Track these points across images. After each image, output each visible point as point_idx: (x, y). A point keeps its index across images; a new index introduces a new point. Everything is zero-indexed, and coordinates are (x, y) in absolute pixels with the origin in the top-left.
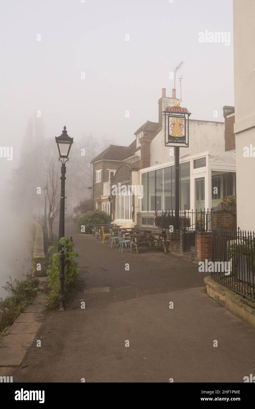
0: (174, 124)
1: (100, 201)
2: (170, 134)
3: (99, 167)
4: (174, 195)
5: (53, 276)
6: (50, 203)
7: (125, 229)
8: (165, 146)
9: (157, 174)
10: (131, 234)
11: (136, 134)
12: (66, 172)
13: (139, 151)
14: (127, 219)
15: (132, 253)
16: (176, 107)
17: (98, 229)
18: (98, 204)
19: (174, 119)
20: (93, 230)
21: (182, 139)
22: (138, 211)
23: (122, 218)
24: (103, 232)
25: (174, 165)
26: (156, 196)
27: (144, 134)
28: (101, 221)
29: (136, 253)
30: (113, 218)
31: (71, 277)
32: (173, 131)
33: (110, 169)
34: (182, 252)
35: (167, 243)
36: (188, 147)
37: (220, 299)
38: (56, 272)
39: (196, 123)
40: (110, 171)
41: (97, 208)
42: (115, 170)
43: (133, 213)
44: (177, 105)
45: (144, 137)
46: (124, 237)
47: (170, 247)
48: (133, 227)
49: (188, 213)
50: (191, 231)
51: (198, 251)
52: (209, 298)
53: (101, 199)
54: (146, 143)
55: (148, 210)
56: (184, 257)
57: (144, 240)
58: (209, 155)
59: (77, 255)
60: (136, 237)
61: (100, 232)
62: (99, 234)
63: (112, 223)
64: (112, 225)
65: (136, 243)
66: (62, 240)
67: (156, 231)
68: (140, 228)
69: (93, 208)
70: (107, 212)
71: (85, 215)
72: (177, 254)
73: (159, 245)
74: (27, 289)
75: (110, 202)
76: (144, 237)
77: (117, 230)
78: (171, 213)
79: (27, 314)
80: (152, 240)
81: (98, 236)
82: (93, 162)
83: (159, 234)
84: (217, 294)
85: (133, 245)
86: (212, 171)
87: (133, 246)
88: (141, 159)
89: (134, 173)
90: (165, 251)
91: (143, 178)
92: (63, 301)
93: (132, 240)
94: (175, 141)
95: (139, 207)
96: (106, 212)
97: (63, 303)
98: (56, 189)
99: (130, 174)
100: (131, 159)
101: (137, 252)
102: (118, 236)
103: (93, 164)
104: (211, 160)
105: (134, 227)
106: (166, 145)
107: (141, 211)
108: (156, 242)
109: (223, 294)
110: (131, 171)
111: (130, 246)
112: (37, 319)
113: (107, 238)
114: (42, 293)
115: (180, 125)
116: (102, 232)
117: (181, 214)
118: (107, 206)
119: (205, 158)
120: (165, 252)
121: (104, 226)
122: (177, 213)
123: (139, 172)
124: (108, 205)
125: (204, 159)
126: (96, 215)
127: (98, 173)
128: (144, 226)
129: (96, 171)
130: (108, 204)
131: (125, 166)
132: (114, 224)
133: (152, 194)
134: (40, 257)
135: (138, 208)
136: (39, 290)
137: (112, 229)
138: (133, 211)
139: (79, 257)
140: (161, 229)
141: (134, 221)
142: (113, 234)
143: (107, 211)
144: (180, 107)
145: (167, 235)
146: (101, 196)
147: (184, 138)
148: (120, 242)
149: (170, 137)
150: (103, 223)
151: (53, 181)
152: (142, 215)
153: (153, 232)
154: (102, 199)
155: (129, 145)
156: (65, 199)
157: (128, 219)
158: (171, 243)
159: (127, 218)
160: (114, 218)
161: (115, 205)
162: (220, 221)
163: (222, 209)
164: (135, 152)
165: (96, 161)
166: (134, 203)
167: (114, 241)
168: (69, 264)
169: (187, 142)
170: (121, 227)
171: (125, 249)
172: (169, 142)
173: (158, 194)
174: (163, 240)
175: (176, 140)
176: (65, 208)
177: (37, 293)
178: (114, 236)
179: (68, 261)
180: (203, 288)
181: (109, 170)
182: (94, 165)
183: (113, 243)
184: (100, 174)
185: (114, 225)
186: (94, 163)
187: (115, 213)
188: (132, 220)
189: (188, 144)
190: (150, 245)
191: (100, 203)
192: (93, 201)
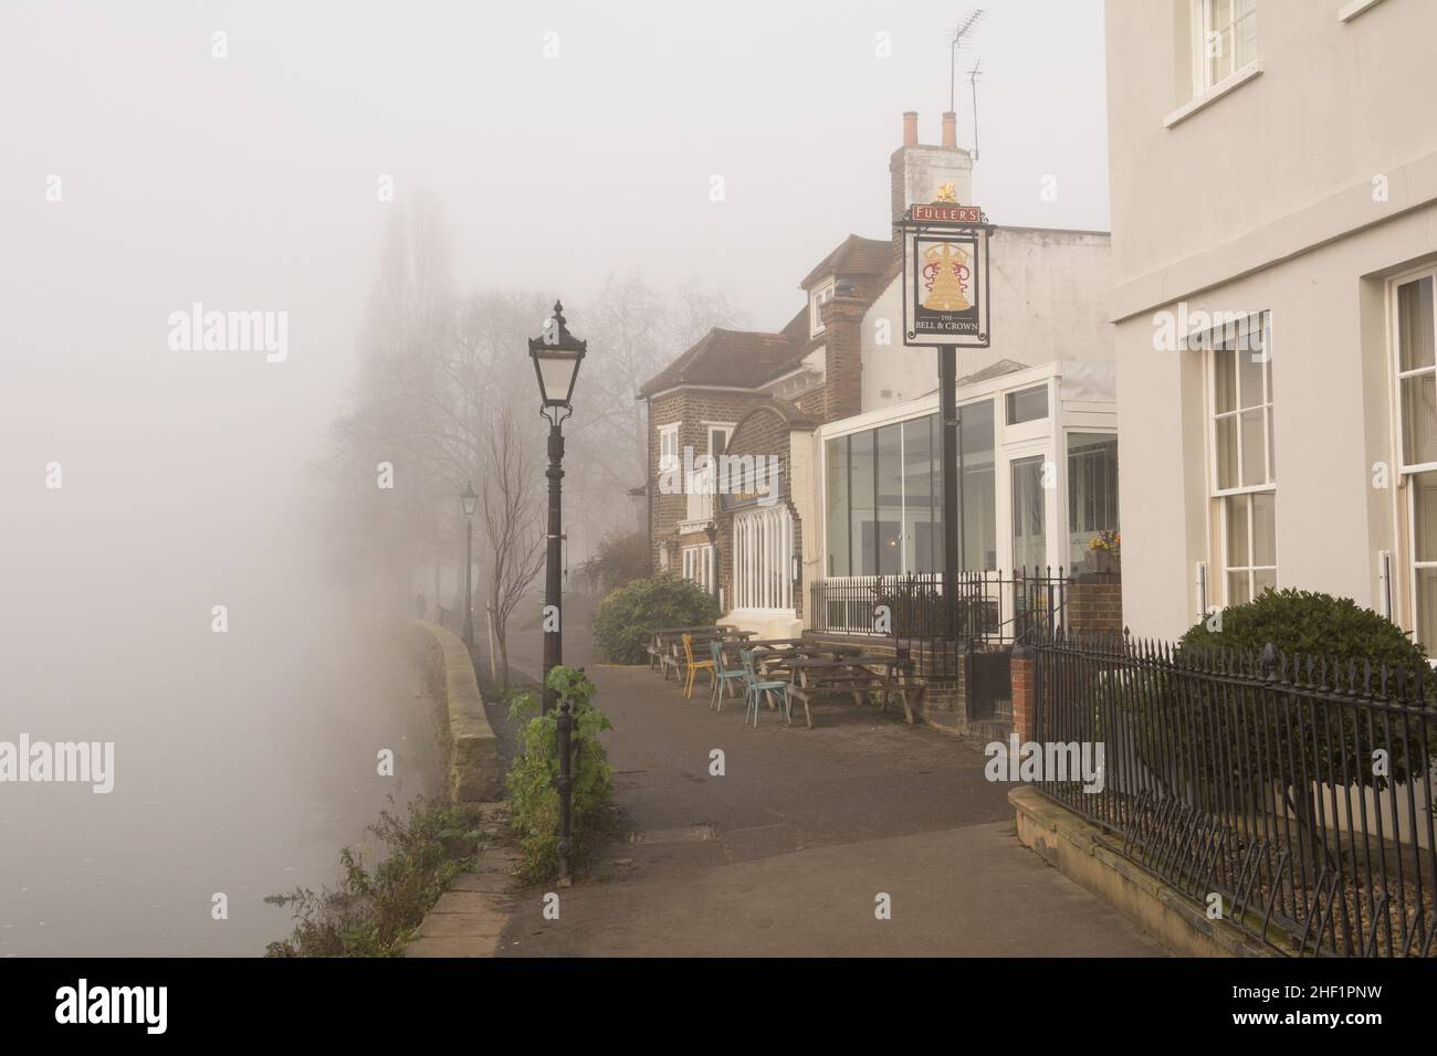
0: (934, 266)
1: (677, 542)
2: (920, 303)
3: (671, 414)
4: (938, 518)
5: (531, 788)
6: (498, 553)
7: (766, 644)
8: (906, 344)
9: (882, 441)
10: (788, 661)
11: (809, 284)
12: (563, 452)
13: (817, 351)
14: (776, 606)
15: (791, 726)
16: (943, 203)
17: (671, 643)
18: (669, 553)
19: (932, 248)
20: (651, 651)
21: (967, 319)
22: (814, 579)
23: (759, 603)
24: (689, 657)
25: (938, 410)
26: (877, 523)
27: (837, 289)
28: (680, 615)
29: (806, 725)
30: (725, 605)
31: (587, 792)
32: (931, 290)
33: (710, 420)
34: (965, 719)
35: (914, 690)
36: (988, 346)
37: (1048, 845)
38: (541, 776)
39: (1037, 239)
40: (713, 427)
41: (666, 569)
42: (731, 424)
43: (798, 583)
44: (947, 197)
45: (838, 298)
46: (764, 672)
47: (927, 704)
48: (798, 636)
49: (986, 582)
50: (996, 646)
51: (1015, 713)
52: (1021, 848)
53: (677, 532)
54: (844, 320)
55: (851, 575)
56: (971, 736)
57: (837, 681)
58: (1058, 378)
59: (605, 724)
60: (803, 668)
61: (675, 654)
62: (673, 663)
63: (720, 623)
64: (723, 629)
65: (806, 692)
66: (556, 675)
67: (877, 650)
68: (821, 639)
69: (650, 568)
70: (703, 584)
71: (621, 594)
72: (951, 729)
73: (890, 700)
74: (447, 835)
75: (715, 546)
76: (835, 668)
77: (739, 645)
78: (928, 583)
79: (463, 895)
80: (868, 681)
81: (670, 669)
82: (646, 393)
83: (888, 658)
84: (1039, 831)
85: (793, 697)
86: (1069, 434)
87: (796, 702)
88: (827, 383)
89: (798, 441)
90: (910, 717)
91: (830, 458)
92: (568, 858)
93: (790, 682)
94: (940, 326)
95: (817, 561)
96: (700, 582)
97: (568, 865)
98: (517, 500)
99: (783, 442)
100: (789, 383)
101: (810, 725)
102: (742, 668)
103: (649, 401)
104: (1065, 393)
105: (800, 637)
106: (909, 341)
107: (826, 578)
108: (877, 689)
109: (1052, 828)
110: (787, 433)
111: (783, 705)
112: (495, 906)
113: (703, 678)
114: (495, 844)
115: (959, 267)
116: (685, 655)
117: (965, 586)
118: (700, 560)
119: (1045, 386)
120: (907, 723)
121: (692, 632)
122: (951, 583)
123: (815, 433)
124: (707, 557)
125: (1042, 390)
126: (661, 594)
127: (665, 437)
128: (836, 632)
129: (659, 427)
130: (707, 551)
131: (768, 411)
132: (729, 626)
133: (863, 516)
134: (477, 736)
135: (813, 567)
136: (484, 837)
137: (720, 644)
138: (795, 577)
139: (611, 727)
140: (895, 641)
141: (799, 614)
142: (726, 663)
143: (700, 579)
144: (956, 206)
145: (914, 662)
146: (681, 523)
147: (971, 315)
148: (751, 687)
149: (921, 312)
150: (689, 625)
151: (505, 475)
152: (829, 593)
153: (867, 654)
154: (682, 532)
155: (783, 327)
156: (563, 541)
157: (781, 607)
158: (928, 690)
159: (776, 603)
160: (729, 606)
161: (732, 556)
162: (1091, 609)
163: (1099, 568)
164: (805, 356)
165: (659, 391)
166: (801, 548)
167: (730, 687)
168: (579, 752)
169: (983, 330)
170: (752, 638)
171: (766, 715)
172: (919, 331)
173: (885, 516)
174: (902, 681)
175: (944, 322)
176: (563, 573)
177: (479, 846)
178: (728, 670)
179: (579, 743)
180: (1007, 825)
181: (706, 426)
182: (649, 406)
183: (726, 691)
184: (673, 439)
185: (729, 630)
186: (654, 396)
187: (732, 586)
188: (793, 611)
189: (987, 337)
190: (858, 697)
191: (675, 549)
192: (651, 542)
